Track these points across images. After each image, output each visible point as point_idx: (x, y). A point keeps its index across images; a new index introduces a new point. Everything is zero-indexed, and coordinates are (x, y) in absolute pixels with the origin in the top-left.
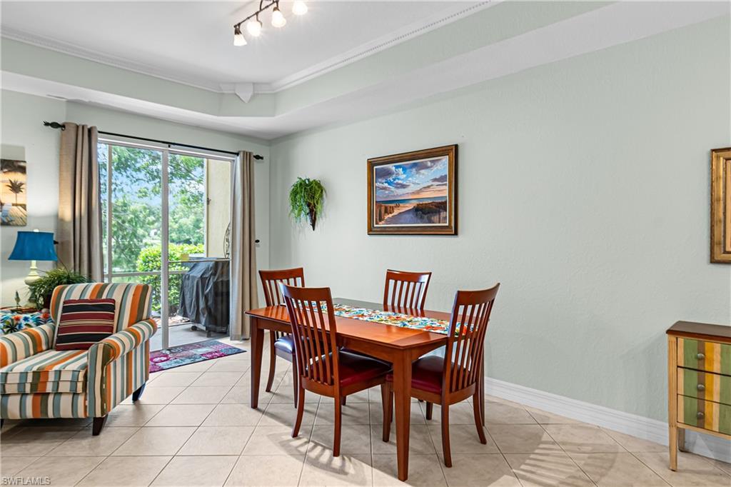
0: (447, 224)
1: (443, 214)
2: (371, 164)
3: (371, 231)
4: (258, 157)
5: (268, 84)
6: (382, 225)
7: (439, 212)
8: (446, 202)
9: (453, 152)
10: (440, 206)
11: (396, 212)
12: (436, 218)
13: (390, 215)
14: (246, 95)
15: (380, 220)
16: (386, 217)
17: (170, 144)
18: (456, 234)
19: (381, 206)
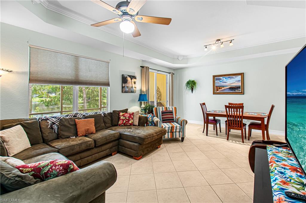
0: (241, 92)
1: (239, 89)
2: (214, 76)
3: (214, 93)
4: (174, 74)
5: (187, 56)
6: (217, 92)
7: (238, 89)
8: (240, 87)
9: (242, 74)
10: (239, 87)
11: (223, 89)
12: (237, 90)
13: (221, 90)
14: (180, 59)
15: (217, 90)
16: (219, 90)
17: (158, 71)
18: (244, 94)
19: (217, 87)
